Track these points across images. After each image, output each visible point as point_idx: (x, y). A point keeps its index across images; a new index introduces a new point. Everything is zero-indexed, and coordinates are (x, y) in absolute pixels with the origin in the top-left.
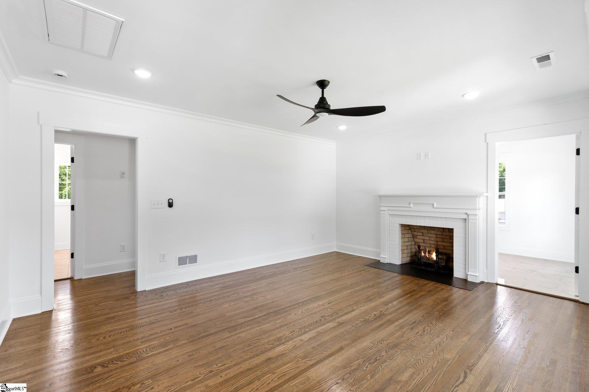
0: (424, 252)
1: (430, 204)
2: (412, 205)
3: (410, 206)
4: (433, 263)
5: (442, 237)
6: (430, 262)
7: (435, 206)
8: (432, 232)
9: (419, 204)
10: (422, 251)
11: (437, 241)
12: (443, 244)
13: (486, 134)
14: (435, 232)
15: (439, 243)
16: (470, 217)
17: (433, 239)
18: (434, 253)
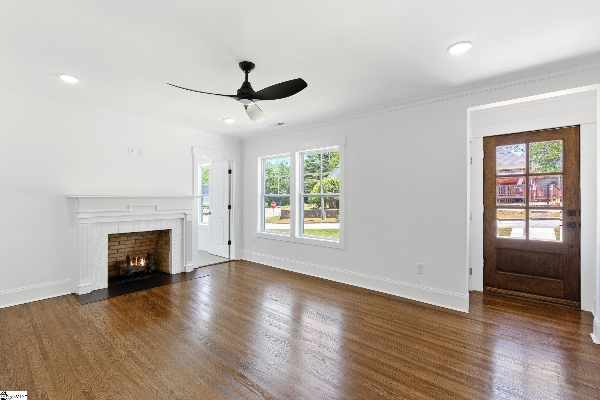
0: (133, 262)
1: (153, 207)
2: (131, 209)
3: (129, 210)
4: (143, 270)
5: (142, 241)
6: (140, 270)
7: (158, 208)
9: (139, 207)
10: (131, 261)
11: (134, 247)
12: (140, 248)
13: (192, 147)
14: (135, 238)
15: (136, 249)
16: (187, 217)
17: (130, 246)
18: (142, 259)
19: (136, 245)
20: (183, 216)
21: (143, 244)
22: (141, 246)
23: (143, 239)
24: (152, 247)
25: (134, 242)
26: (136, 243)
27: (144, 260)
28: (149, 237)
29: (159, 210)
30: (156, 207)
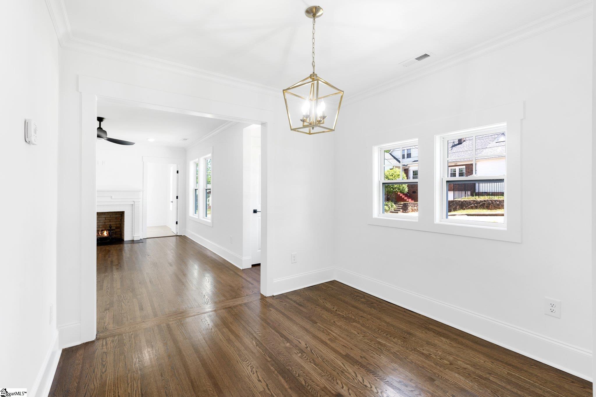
1: (109, 196)
5: (110, 219)
6: (104, 237)
7: (113, 198)
8: (103, 216)
11: (105, 223)
12: (109, 223)
13: (142, 157)
14: (105, 216)
15: (106, 224)
16: (135, 203)
17: (102, 221)
18: (105, 231)
19: (106, 221)
20: (133, 203)
21: (111, 221)
22: (110, 222)
23: (110, 217)
24: (118, 223)
25: (104, 219)
26: (105, 219)
27: (107, 232)
28: (114, 216)
29: (113, 199)
30: (112, 197)
